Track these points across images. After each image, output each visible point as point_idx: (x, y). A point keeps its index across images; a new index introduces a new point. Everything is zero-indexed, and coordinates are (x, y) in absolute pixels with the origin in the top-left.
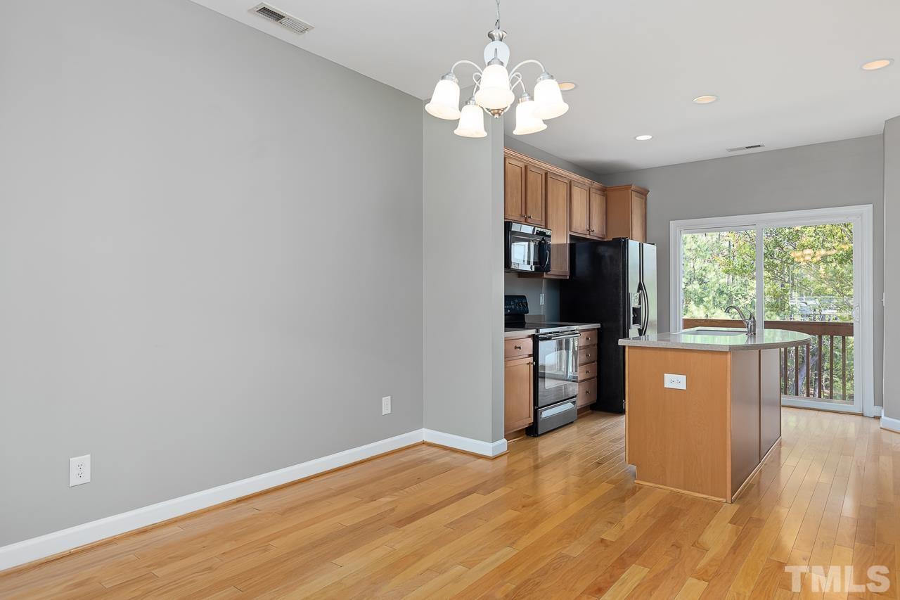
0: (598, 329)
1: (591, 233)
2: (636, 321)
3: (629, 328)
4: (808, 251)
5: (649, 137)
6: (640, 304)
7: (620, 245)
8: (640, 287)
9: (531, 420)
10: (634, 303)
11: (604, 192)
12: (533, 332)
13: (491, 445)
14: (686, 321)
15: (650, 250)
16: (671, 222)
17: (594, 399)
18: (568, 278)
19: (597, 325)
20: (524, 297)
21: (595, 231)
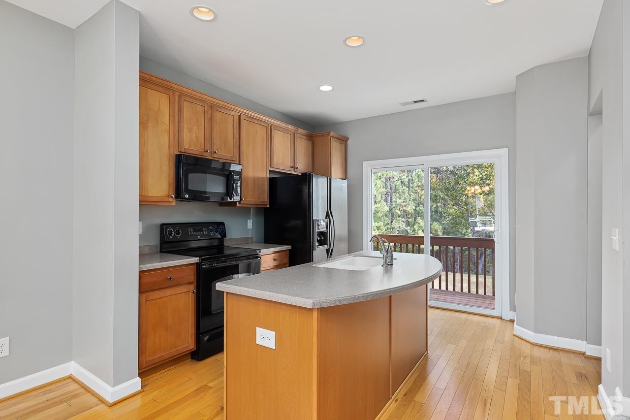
1: (296, 169)
2: (322, 243)
3: (313, 249)
5: (330, 88)
6: (327, 228)
7: (307, 179)
8: (328, 215)
10: (320, 228)
11: (311, 138)
16: (365, 163)
18: (268, 206)
19: (289, 247)
20: (222, 224)
21: (299, 168)
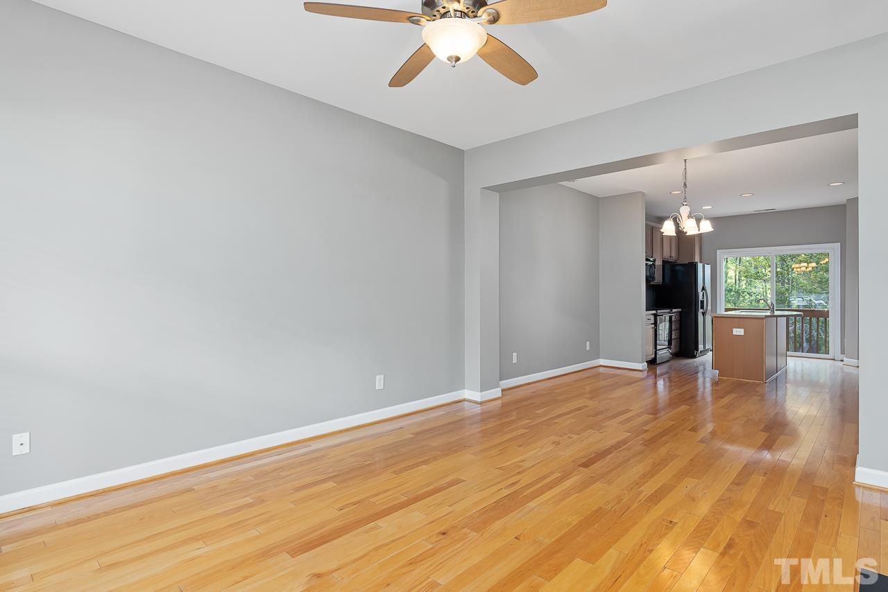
0: (680, 312)
1: (672, 258)
2: (702, 308)
3: (698, 311)
4: (803, 264)
5: (710, 207)
6: (703, 298)
7: (692, 267)
8: (703, 289)
9: (653, 356)
10: (701, 298)
12: (654, 312)
13: (641, 364)
14: (726, 309)
15: (708, 268)
17: (678, 350)
18: (661, 284)
19: (680, 310)
21: (674, 257)
